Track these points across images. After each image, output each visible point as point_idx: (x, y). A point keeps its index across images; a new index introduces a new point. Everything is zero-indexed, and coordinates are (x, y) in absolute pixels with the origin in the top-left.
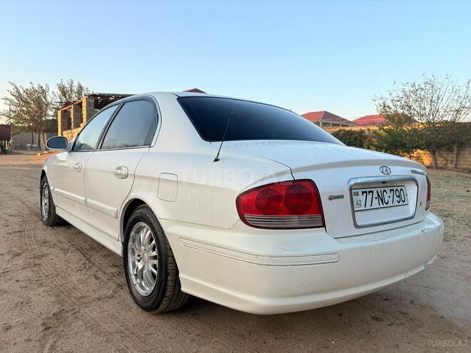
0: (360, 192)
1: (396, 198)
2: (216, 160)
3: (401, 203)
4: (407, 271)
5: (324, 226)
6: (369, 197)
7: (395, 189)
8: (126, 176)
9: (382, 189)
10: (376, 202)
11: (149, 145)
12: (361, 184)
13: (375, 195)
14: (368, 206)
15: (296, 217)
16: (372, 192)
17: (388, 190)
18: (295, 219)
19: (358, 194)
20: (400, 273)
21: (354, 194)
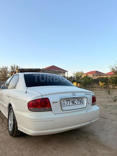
0: (65, 101)
2: (26, 93)
3: (81, 103)
4: (81, 124)
5: (51, 110)
6: (69, 102)
7: (79, 99)
8: (9, 97)
9: (74, 100)
10: (71, 104)
11: (15, 88)
12: (66, 98)
13: (71, 101)
14: (68, 104)
15: (43, 108)
17: (76, 100)
18: (43, 109)
19: (64, 101)
20: (79, 124)
21: (63, 101)
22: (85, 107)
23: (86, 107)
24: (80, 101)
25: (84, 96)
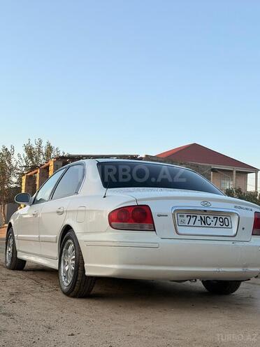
0: (185, 215)
1: (218, 222)
3: (224, 226)
5: (155, 230)
6: (193, 219)
7: (219, 217)
8: (62, 213)
9: (206, 216)
10: (198, 223)
11: (77, 193)
12: (186, 210)
13: (199, 218)
14: (191, 223)
15: (138, 224)
16: (196, 217)
17: (212, 217)
19: (183, 216)
20: (213, 266)
21: (180, 216)
22: (233, 234)
23: (235, 236)
24: (221, 220)
25: (231, 211)
